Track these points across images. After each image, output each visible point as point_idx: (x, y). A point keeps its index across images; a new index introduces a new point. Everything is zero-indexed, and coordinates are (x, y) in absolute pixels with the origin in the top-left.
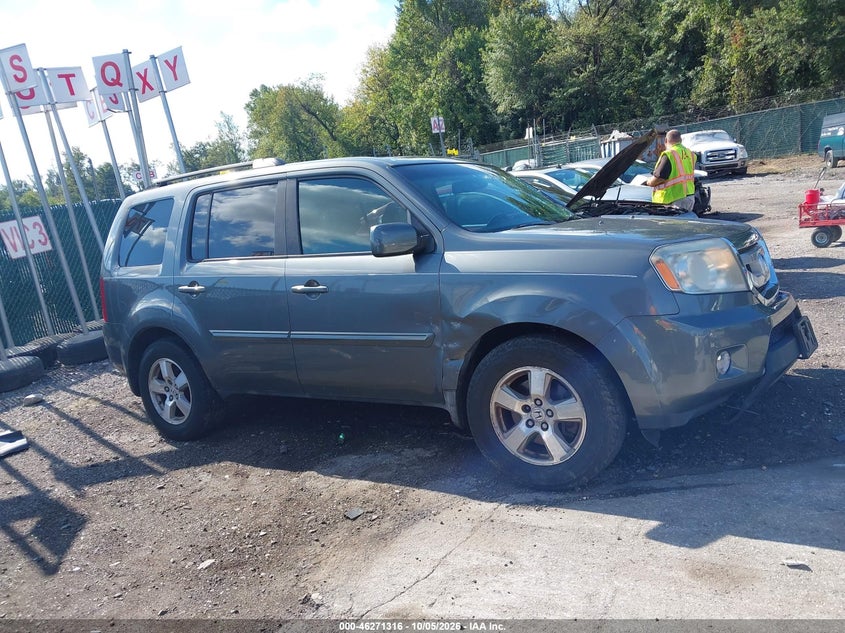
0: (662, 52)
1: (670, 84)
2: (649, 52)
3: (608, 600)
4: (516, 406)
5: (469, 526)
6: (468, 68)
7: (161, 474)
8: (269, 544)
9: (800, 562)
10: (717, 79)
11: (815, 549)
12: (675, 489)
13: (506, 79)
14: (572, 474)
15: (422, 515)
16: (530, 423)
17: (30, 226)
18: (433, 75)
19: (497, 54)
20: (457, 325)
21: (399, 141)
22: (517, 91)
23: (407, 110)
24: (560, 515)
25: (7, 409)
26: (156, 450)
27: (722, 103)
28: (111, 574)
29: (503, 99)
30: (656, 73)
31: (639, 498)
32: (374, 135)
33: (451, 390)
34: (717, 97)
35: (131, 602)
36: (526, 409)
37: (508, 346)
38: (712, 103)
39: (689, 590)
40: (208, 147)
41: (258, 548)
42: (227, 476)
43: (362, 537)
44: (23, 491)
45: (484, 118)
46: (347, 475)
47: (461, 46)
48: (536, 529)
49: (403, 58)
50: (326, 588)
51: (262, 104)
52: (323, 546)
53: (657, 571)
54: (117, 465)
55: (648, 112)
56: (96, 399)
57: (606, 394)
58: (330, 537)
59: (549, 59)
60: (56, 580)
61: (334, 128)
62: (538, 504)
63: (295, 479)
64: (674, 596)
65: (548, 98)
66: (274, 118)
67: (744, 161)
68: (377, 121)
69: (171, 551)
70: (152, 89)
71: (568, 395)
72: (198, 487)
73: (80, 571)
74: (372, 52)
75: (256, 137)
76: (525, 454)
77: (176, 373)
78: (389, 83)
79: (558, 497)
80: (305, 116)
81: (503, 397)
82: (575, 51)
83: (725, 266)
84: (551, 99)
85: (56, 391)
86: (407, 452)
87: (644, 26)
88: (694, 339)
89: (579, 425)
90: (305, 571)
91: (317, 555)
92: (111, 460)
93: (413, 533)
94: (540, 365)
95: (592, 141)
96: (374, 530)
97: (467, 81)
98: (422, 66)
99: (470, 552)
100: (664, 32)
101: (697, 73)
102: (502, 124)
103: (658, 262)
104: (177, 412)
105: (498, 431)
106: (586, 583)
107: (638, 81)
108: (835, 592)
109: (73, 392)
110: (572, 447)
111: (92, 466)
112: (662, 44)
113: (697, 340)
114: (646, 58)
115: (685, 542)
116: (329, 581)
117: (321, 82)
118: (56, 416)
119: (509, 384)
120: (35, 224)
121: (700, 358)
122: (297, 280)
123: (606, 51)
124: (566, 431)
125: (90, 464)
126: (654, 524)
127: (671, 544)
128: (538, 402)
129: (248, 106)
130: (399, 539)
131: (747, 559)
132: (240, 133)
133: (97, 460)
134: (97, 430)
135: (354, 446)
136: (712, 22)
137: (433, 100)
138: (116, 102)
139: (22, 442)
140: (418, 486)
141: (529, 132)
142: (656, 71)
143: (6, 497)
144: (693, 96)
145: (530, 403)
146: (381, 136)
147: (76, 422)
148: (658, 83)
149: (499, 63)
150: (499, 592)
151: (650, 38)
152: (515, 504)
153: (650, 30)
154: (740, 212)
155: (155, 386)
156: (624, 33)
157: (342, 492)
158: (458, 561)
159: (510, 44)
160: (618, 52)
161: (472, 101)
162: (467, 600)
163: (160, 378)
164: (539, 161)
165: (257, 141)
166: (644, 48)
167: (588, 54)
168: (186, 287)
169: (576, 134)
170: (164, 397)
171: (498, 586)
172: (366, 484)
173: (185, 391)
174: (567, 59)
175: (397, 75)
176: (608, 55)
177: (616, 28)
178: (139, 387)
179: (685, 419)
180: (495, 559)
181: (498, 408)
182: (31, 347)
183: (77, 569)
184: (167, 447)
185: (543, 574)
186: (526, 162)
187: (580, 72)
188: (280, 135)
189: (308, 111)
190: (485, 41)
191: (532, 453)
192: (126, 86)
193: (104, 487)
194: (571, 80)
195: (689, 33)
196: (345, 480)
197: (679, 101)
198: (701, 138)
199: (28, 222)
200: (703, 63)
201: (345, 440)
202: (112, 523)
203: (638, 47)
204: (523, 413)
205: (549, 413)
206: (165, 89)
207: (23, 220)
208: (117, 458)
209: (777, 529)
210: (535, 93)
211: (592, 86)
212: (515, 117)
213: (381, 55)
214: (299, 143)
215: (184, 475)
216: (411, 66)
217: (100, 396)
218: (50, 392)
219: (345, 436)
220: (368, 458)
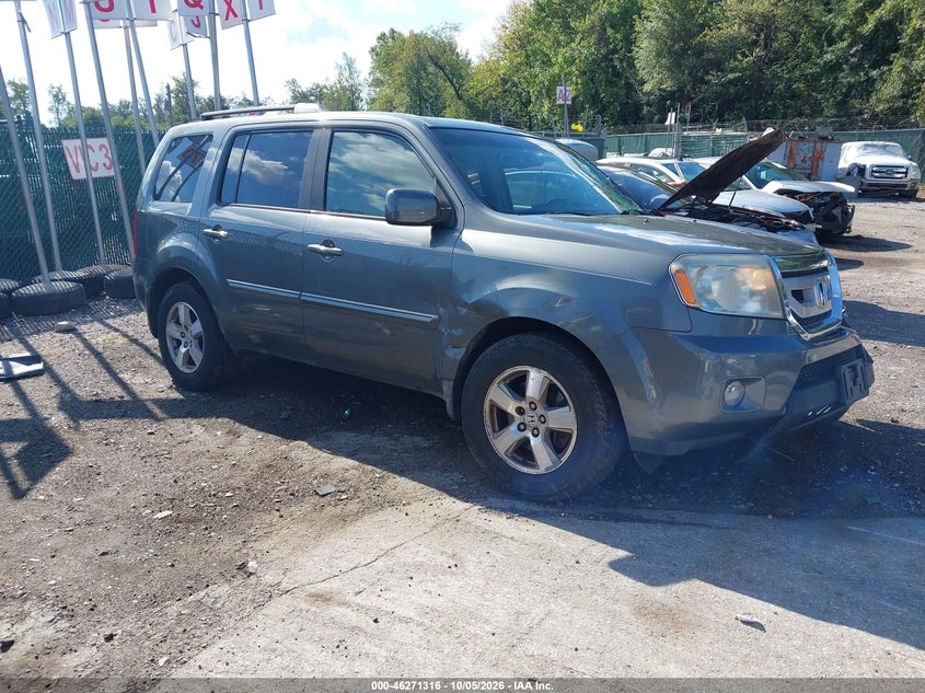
0: (845, 44)
1: (849, 82)
2: (831, 42)
3: (536, 621)
4: (511, 407)
5: (432, 522)
6: (619, 36)
7: (158, 420)
8: (230, 506)
9: (755, 619)
10: (905, 83)
11: (779, 610)
12: (663, 522)
13: (659, 55)
14: (554, 487)
15: (392, 504)
16: (522, 427)
17: (96, 149)
18: (577, 40)
19: (654, 25)
20: (464, 311)
21: (529, 109)
22: (669, 69)
23: (543, 76)
24: (529, 527)
25: (38, 332)
26: (163, 396)
27: (906, 112)
28: (71, 509)
29: (652, 77)
30: (833, 68)
31: (621, 525)
32: (503, 99)
33: (449, 380)
34: (901, 104)
35: (80, 538)
36: (520, 411)
37: (510, 342)
38: (893, 111)
39: (624, 627)
40: (325, 90)
41: (218, 508)
42: (219, 433)
43: (323, 515)
44: (22, 414)
45: (628, 96)
46: (336, 451)
47: (615, 10)
48: (498, 536)
49: (547, 16)
50: (267, 558)
51: (389, 50)
52: (281, 516)
53: (601, 601)
54: (120, 404)
55: (817, 111)
56: (125, 335)
57: (600, 409)
58: (292, 509)
59: (712, 37)
60: (18, 505)
61: (461, 85)
62: (512, 511)
63: (283, 446)
64: (606, 630)
65: (703, 81)
66: (399, 68)
67: (914, 182)
68: (509, 85)
69: (135, 497)
70: (236, 16)
71: (564, 404)
72: (186, 438)
73: (44, 501)
74: (515, 8)
75: (377, 86)
76: (513, 459)
77: (193, 319)
78: (529, 42)
79: (536, 508)
80: (431, 69)
81: (499, 395)
82: (743, 30)
83: (761, 287)
84: (707, 83)
85: (92, 321)
86: (406, 439)
87: (830, 11)
88: (704, 362)
89: (570, 436)
90: (254, 538)
91: (271, 525)
92: (117, 399)
93: (375, 519)
94: (539, 366)
95: (741, 136)
96: (338, 510)
97: (615, 51)
98: (566, 28)
99: (421, 548)
100: (851, 20)
101: (882, 74)
102: (648, 104)
103: (678, 271)
104: (189, 361)
105: (489, 430)
106: (522, 601)
107: (812, 75)
108: (779, 657)
109: (108, 325)
110: (559, 458)
111: (96, 401)
112: (846, 35)
113: (707, 365)
114: (826, 48)
115: (645, 578)
116: (272, 552)
117: (456, 34)
118: (81, 346)
119: (508, 382)
120: (102, 146)
121: (708, 384)
122: (316, 238)
123: (781, 35)
124: (557, 440)
125: (94, 398)
126: (622, 553)
127: (630, 577)
128: (533, 406)
129: (373, 50)
130: (358, 523)
131: (701, 606)
132: (361, 78)
133: (104, 397)
134: (115, 366)
135: (355, 424)
136: (913, 14)
137: (574, 69)
138: (198, 26)
139: (39, 366)
140: (401, 473)
141: (671, 118)
142: (835, 65)
143: (4, 417)
144: (873, 99)
145: (524, 405)
146: (512, 101)
147: (98, 355)
148: (836, 79)
149: (654, 35)
150: (430, 592)
151: (834, 26)
152: (490, 507)
153: (835, 17)
154: (887, 239)
155: (172, 330)
156: (805, 17)
157: (324, 468)
158: (403, 555)
159: (669, 14)
160: (795, 36)
161: (617, 74)
162: (394, 595)
163: (178, 322)
164: (677, 150)
165: (378, 89)
166: (826, 36)
167: (758, 36)
168: (210, 231)
169: (723, 127)
170: (179, 343)
171: (431, 587)
172: (351, 462)
173: (199, 338)
174: (733, 39)
175: (539, 35)
176: (783, 39)
177: (796, 10)
178: (157, 328)
179: (685, 447)
180: (441, 559)
181: (493, 405)
182: (80, 273)
183: (42, 497)
184: (175, 395)
185: (482, 582)
186: (664, 150)
187: (745, 56)
188: (403, 86)
189: (436, 64)
190: (642, 8)
191: (520, 459)
192: (206, 10)
193: (98, 423)
194: (733, 64)
195: (881, 24)
196: (331, 456)
197: (856, 103)
198: (869, 149)
199: (94, 142)
200: (891, 63)
201: (349, 417)
202: (91, 460)
203: (819, 34)
204: (516, 415)
205: (542, 419)
206: (249, 18)
207: (88, 140)
208: (122, 397)
209: (749, 581)
210: (690, 74)
211: (756, 74)
212: (663, 99)
213: (526, 11)
214: (421, 98)
215: (178, 426)
216: (555, 27)
217: (130, 334)
218: (85, 323)
219: (351, 413)
220: (363, 438)
